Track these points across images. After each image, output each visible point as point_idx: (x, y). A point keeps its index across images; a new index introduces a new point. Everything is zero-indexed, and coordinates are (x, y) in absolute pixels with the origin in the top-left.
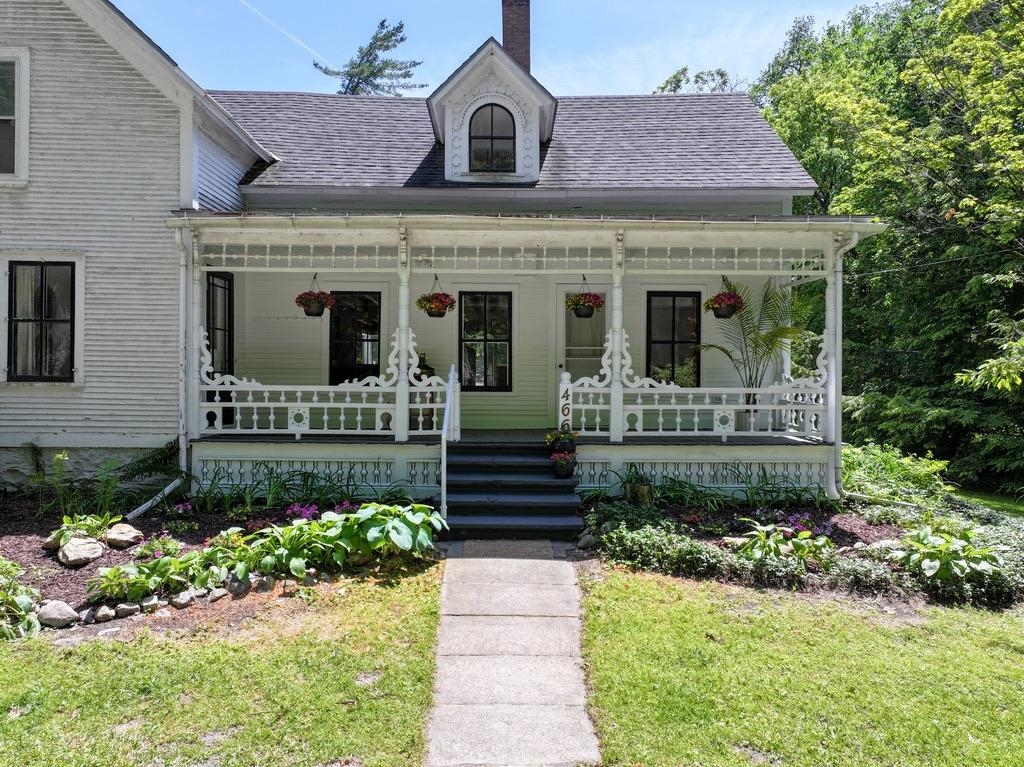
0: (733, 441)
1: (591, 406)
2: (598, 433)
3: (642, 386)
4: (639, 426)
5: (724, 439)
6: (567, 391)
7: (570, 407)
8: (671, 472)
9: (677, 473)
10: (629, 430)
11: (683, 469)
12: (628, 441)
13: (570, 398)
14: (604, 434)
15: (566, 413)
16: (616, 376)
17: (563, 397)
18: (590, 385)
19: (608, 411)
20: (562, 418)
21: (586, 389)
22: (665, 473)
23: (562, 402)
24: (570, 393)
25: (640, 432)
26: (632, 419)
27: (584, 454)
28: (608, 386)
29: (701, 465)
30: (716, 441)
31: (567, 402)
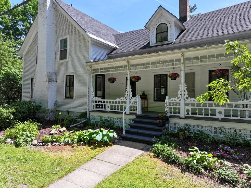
0: (223, 120)
1: (175, 106)
2: (177, 115)
3: (191, 101)
4: (190, 113)
5: (220, 119)
6: (167, 102)
7: (168, 106)
8: (200, 128)
9: (202, 129)
10: (187, 114)
11: (204, 128)
12: (186, 118)
13: (168, 104)
14: (179, 115)
15: (167, 108)
16: (183, 98)
17: (166, 103)
18: (175, 100)
19: (180, 108)
20: (165, 110)
21: (173, 101)
22: (198, 129)
23: (166, 105)
24: (168, 102)
25: (190, 115)
26: (188, 111)
27: (172, 120)
28: (180, 100)
29: (211, 127)
30: (217, 120)
31: (167, 105)
